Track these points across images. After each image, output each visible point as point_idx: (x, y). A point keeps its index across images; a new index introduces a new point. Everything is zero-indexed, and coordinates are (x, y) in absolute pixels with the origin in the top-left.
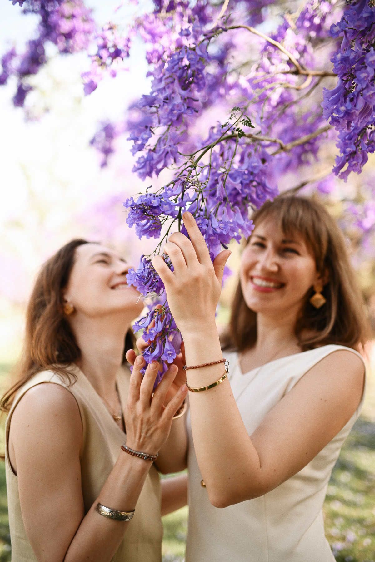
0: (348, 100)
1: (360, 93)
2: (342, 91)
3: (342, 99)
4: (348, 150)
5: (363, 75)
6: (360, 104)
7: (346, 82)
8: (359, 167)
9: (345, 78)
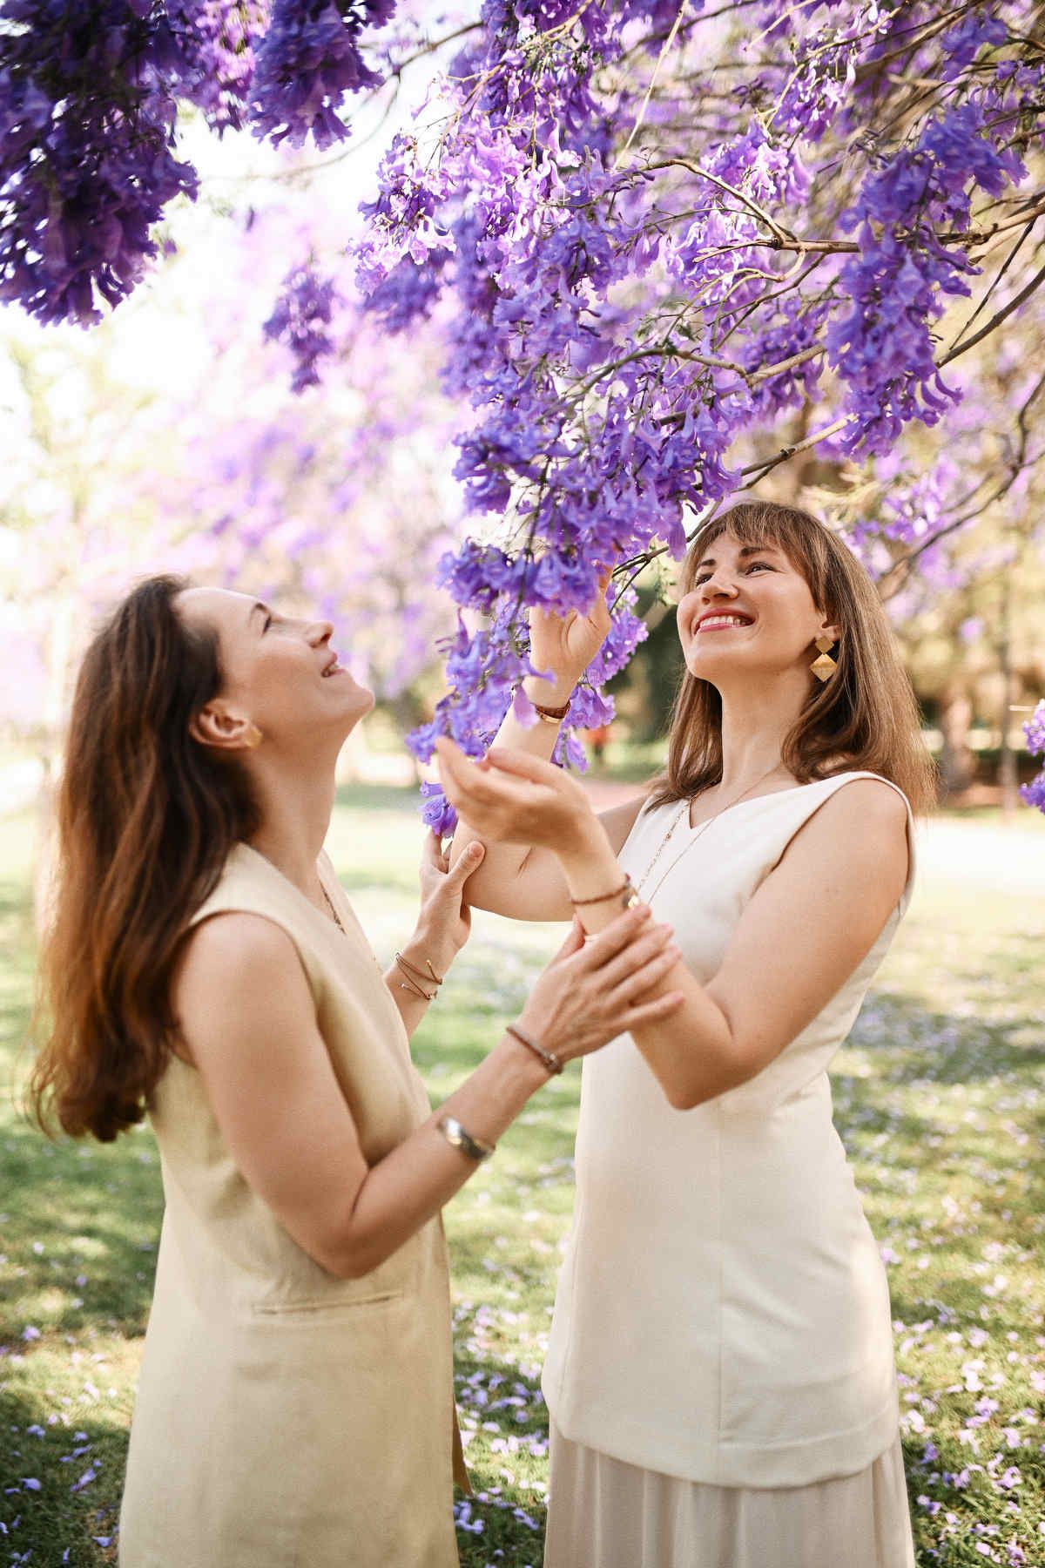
0: (869, 337)
1: (890, 328)
2: (860, 322)
3: (859, 336)
4: (868, 414)
5: (893, 302)
6: (889, 350)
7: (865, 305)
8: (884, 446)
9: (865, 300)
